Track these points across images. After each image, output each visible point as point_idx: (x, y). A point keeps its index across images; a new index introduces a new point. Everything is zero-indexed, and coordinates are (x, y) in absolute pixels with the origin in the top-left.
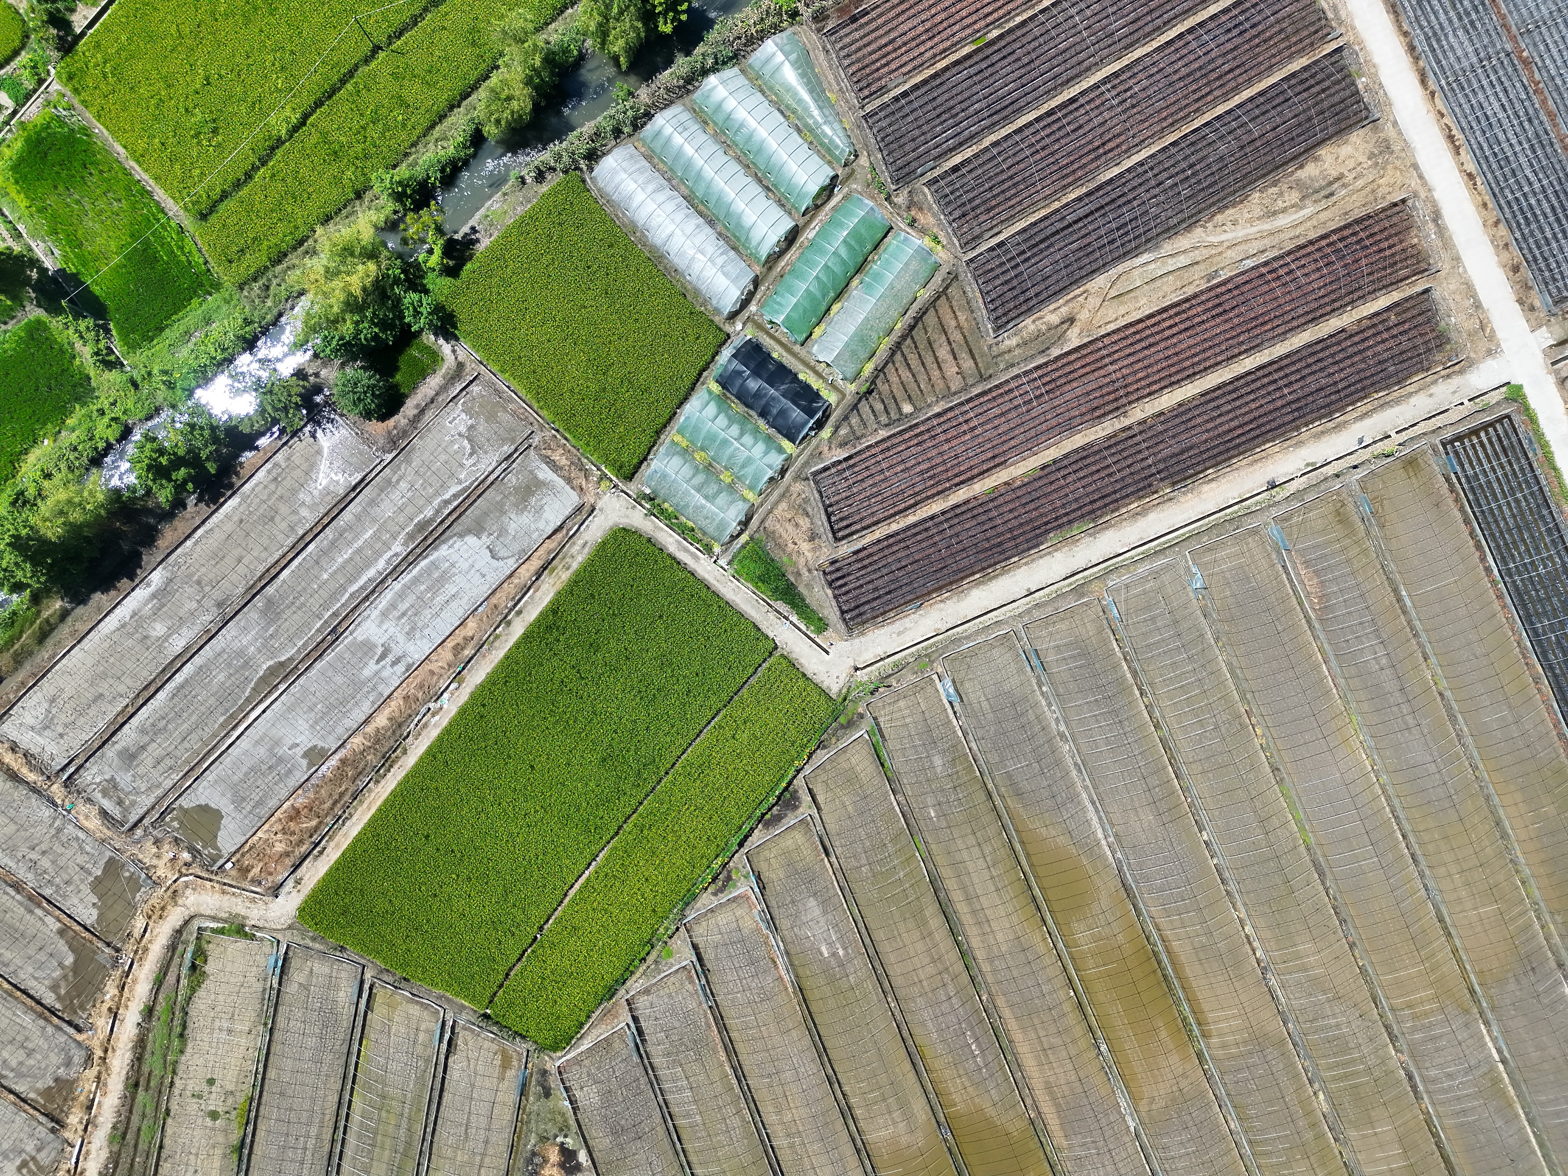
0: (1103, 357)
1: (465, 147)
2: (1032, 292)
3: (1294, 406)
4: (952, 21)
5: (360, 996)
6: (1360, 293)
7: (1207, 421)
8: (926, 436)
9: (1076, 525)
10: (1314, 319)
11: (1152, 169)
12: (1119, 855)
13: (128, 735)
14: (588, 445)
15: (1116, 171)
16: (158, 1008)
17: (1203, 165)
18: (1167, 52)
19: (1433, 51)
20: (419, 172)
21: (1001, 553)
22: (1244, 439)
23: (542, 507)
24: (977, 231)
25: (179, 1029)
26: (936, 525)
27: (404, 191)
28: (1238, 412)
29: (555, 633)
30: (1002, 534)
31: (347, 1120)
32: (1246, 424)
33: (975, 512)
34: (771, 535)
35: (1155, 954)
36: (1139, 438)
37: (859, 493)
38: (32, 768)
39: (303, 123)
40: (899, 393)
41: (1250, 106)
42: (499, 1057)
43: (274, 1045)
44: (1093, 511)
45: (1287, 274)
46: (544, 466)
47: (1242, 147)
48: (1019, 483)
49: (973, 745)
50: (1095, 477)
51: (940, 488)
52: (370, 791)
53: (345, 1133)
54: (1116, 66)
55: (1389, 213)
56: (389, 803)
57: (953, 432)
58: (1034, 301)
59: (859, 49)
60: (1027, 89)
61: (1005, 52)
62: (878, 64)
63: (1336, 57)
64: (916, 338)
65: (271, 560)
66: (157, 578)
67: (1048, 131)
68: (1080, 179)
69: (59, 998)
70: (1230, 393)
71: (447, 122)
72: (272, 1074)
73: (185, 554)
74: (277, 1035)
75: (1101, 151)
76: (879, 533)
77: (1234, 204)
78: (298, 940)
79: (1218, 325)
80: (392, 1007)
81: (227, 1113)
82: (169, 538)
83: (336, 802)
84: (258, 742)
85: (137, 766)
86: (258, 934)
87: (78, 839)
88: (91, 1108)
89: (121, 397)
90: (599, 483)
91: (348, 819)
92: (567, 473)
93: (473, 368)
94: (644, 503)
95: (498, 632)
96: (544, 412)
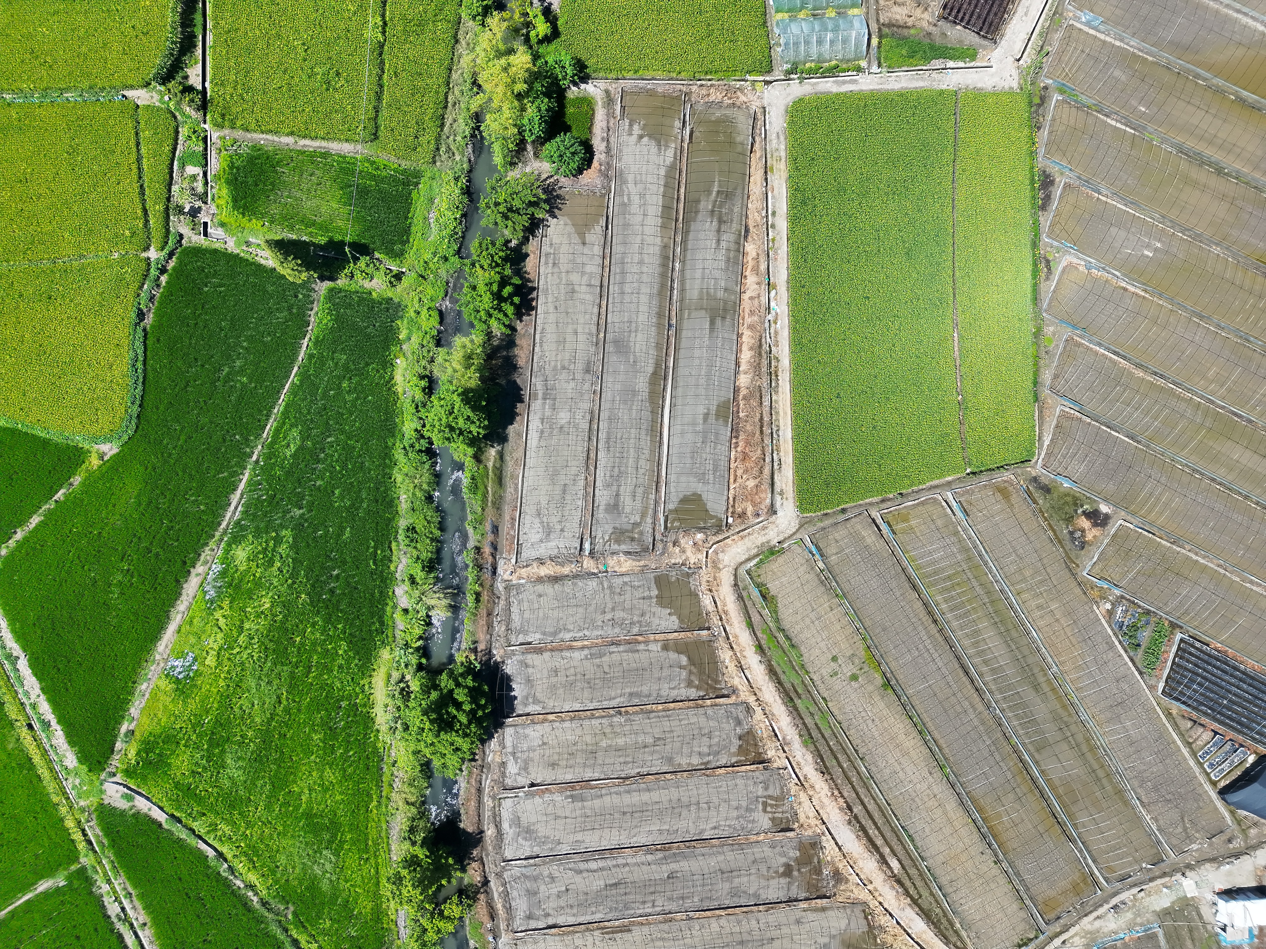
5: (880, 530)
13: (602, 495)
16: (763, 642)
23: (730, 138)
25: (788, 644)
29: (809, 203)
31: (939, 612)
34: (890, 25)
38: (562, 565)
42: (998, 494)
43: (853, 604)
46: (710, 110)
49: (1133, 42)
52: (776, 402)
53: (944, 620)
69: (698, 688)
72: (868, 622)
73: (541, 358)
78: (812, 529)
80: (906, 520)
81: (861, 669)
82: (523, 355)
83: (762, 427)
84: (682, 433)
85: (623, 508)
86: (785, 545)
87: (625, 583)
88: (776, 735)
89: (421, 292)
90: (754, 89)
91: (778, 430)
92: (729, 102)
93: (615, 88)
94: (792, 76)
95: (770, 237)
96: (683, 74)
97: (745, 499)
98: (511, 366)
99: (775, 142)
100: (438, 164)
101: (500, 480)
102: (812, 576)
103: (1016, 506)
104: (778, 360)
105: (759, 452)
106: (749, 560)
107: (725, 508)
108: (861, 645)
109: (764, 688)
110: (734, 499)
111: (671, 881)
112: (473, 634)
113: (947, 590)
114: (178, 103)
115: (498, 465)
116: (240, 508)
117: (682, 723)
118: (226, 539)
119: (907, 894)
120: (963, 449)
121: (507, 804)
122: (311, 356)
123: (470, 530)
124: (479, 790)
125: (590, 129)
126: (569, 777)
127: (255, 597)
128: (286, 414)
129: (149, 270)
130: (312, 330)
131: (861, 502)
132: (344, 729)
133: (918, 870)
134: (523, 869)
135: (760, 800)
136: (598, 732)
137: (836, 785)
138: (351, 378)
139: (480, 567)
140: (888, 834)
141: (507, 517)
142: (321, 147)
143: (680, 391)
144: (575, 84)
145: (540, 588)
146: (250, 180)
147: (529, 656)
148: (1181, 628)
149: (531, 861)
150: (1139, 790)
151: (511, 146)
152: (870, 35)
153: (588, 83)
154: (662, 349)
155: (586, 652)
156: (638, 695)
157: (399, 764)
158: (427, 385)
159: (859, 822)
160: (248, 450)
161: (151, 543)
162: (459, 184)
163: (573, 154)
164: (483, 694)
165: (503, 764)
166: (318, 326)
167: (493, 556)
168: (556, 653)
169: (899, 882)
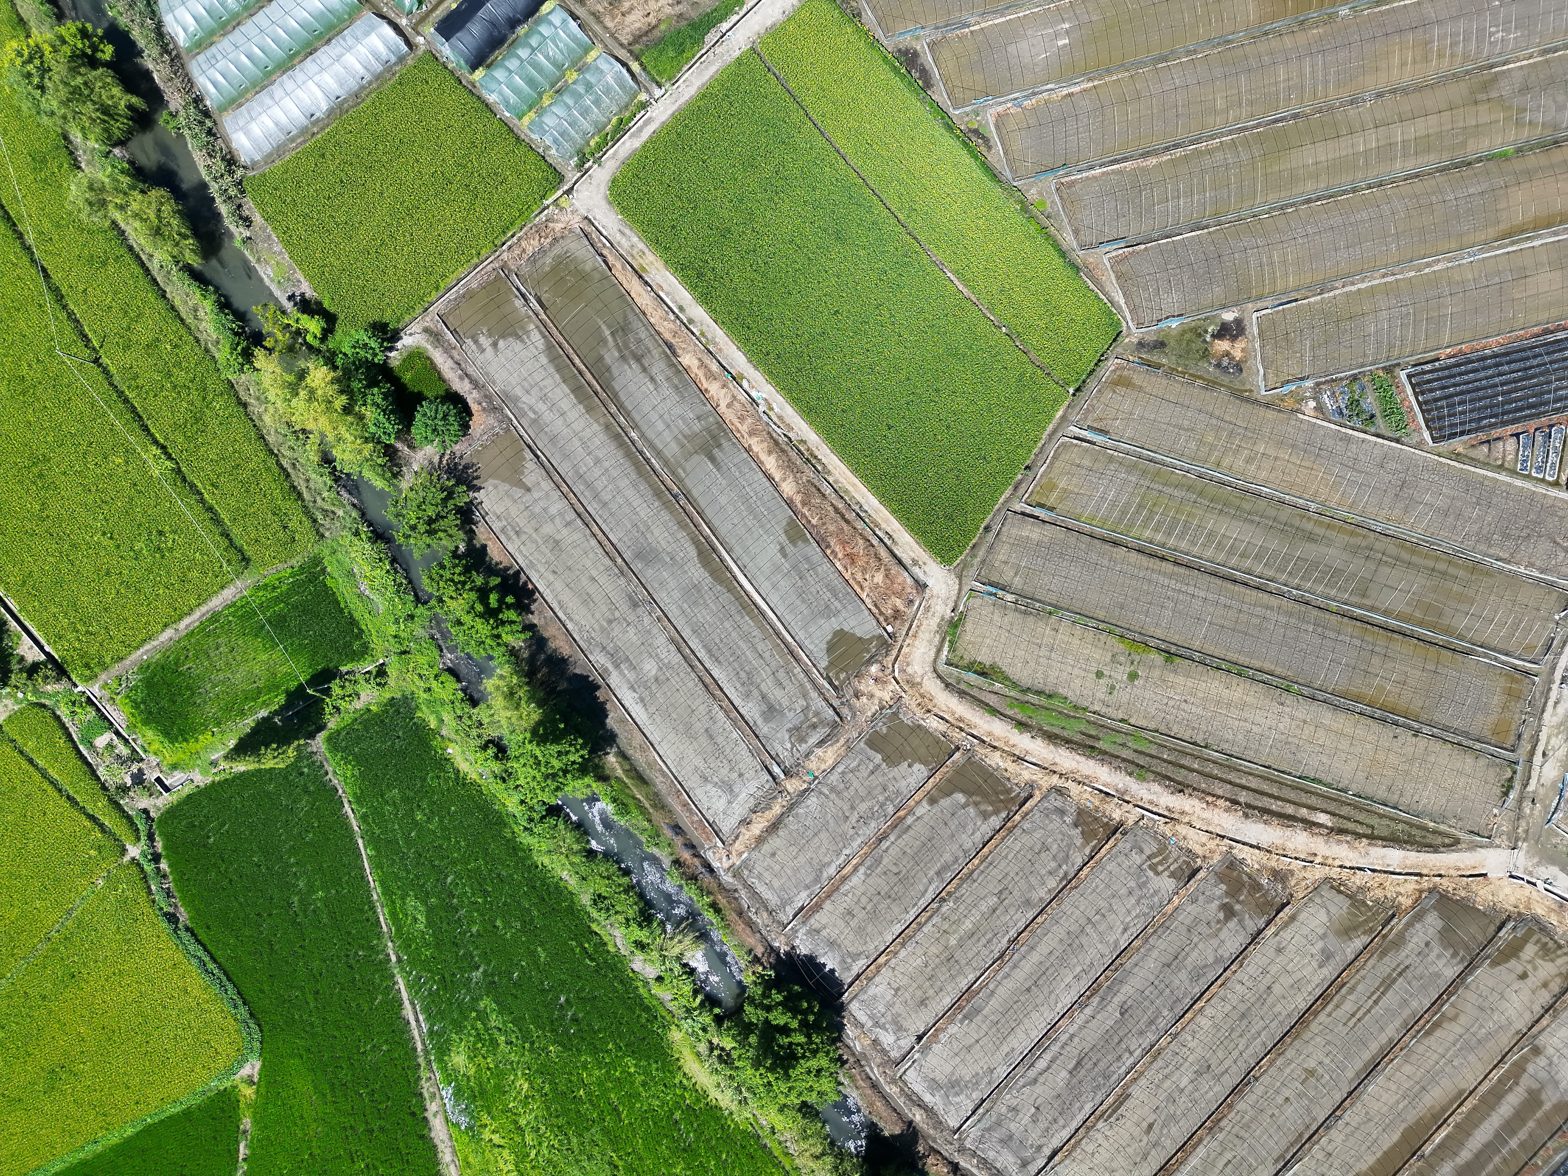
1: (206, 291)
5: (1037, 518)
13: (751, 710)
16: (1019, 717)
20: (225, 337)
23: (578, 272)
25: (1043, 699)
34: (637, 39)
38: (769, 807)
39: (164, 447)
42: (1119, 389)
43: (1071, 606)
46: (538, 264)
52: (836, 481)
66: (600, 661)
69: (997, 812)
72: (1100, 613)
73: (580, 631)
74: (1062, 604)
78: (972, 571)
80: (1053, 487)
81: (1132, 663)
82: (562, 644)
83: (843, 516)
84: (774, 586)
85: (780, 705)
86: (961, 608)
87: (843, 773)
88: (1107, 794)
89: (415, 668)
90: (561, 209)
91: (861, 507)
92: (548, 240)
93: (431, 320)
94: (587, 166)
95: (697, 334)
96: (483, 252)
97: (885, 597)
98: (558, 663)
99: (623, 241)
100: (327, 534)
101: (641, 779)
102: (1011, 616)
103: (1145, 384)
104: (802, 441)
105: (861, 542)
106: (939, 650)
107: (874, 622)
108: (1112, 641)
109: (1057, 760)
110: (876, 605)
111: (1127, 1015)
112: (741, 946)
113: (1149, 519)
114: (35, 692)
115: (627, 767)
116: (421, 1018)
117: (1010, 857)
118: (433, 1058)
119: (1359, 836)
120: (1049, 374)
121: (912, 1076)
122: (364, 818)
123: (655, 851)
124: (875, 1086)
125: (441, 378)
126: (947, 1001)
127: (507, 1088)
128: (387, 891)
129: (142, 870)
130: (344, 792)
131: (997, 507)
132: (697, 1139)
133: (1349, 804)
134: (979, 1125)
135: (1144, 866)
136: (938, 935)
137: (1203, 792)
138: (419, 806)
139: (694, 878)
140: (1293, 795)
141: (678, 808)
142: (204, 615)
143: (738, 550)
144: (391, 349)
145: (766, 848)
146: (165, 703)
147: (812, 921)
148: (1399, 364)
149: (981, 1111)
150: (1491, 551)
151: (379, 461)
152: (624, 64)
153: (401, 338)
154: (687, 525)
155: (862, 870)
156: (946, 868)
157: (778, 1127)
158: (495, 750)
159: (1254, 808)
160: (381, 957)
161: (367, 1123)
162: (363, 536)
163: (445, 418)
164: (799, 997)
165: (875, 1042)
166: (346, 784)
167: (697, 855)
168: (835, 895)
169: (1341, 831)
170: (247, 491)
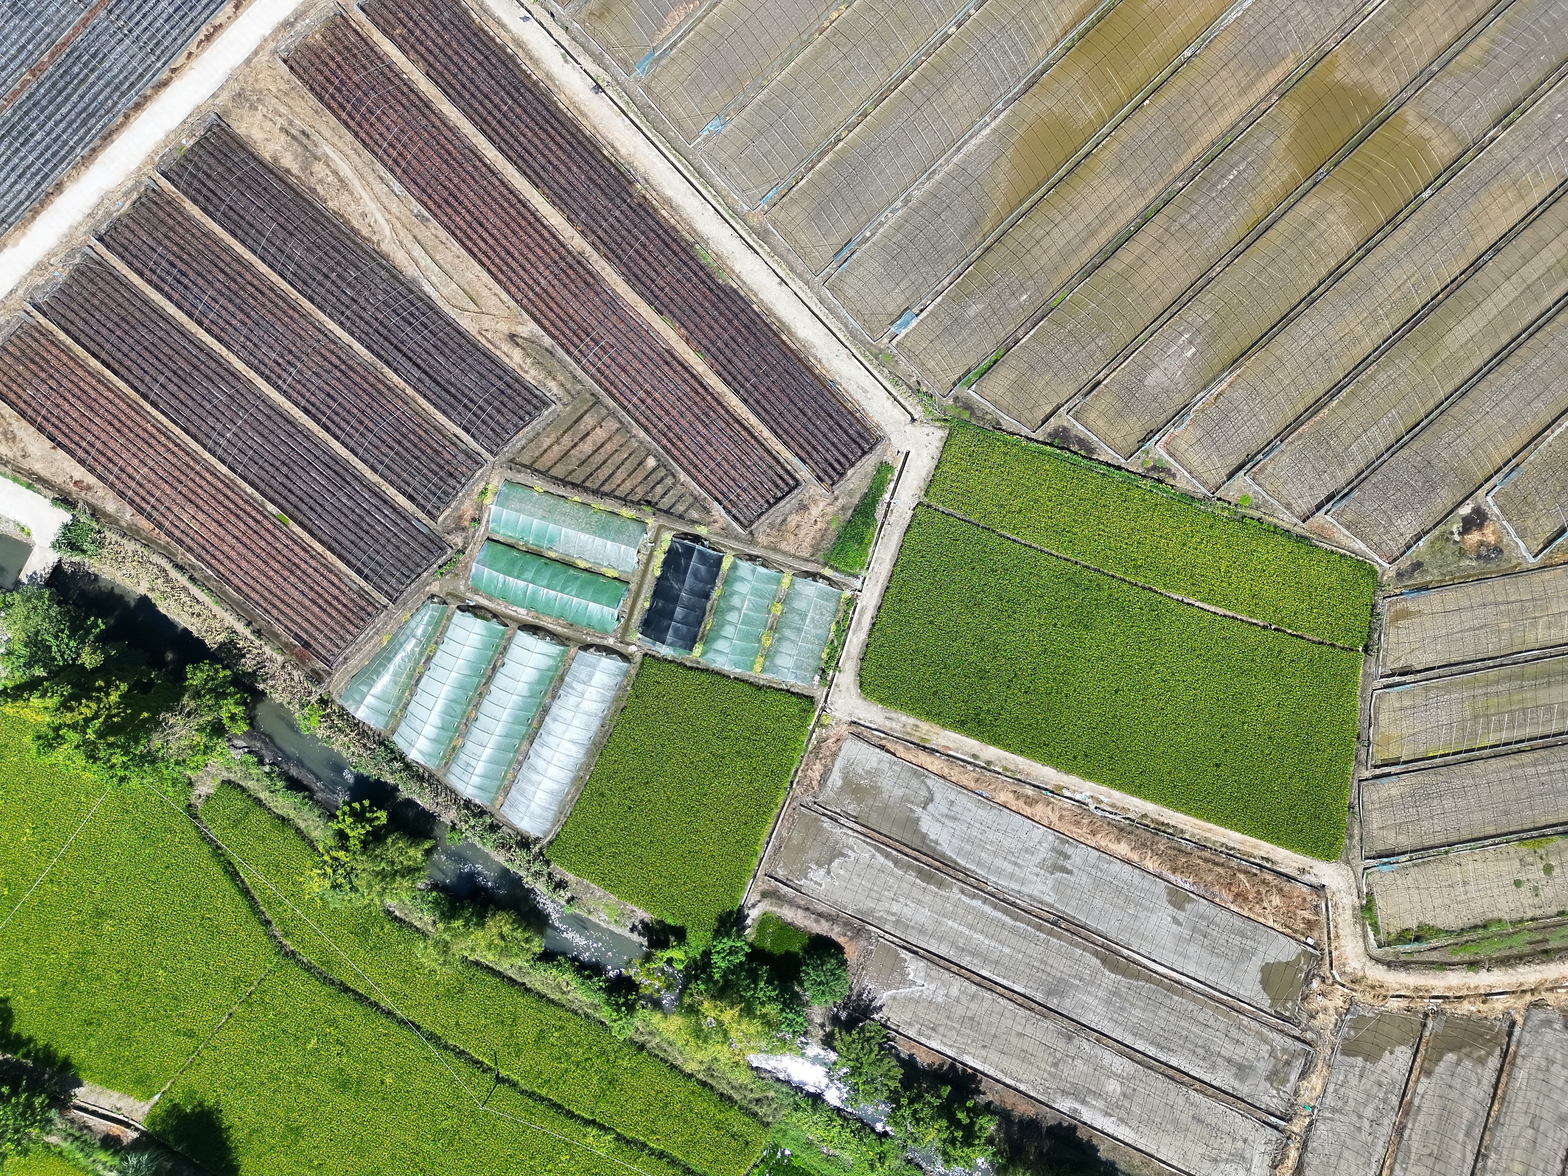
0: (536, 294)
1: (560, 965)
2: (500, 384)
3: (516, 95)
4: (274, 552)
5: (1389, 775)
6: (387, 70)
7: (560, 172)
8: (671, 435)
9: (702, 262)
10: (427, 107)
11: (343, 313)
12: (1000, 106)
13: (1223, 1079)
14: (795, 749)
15: (357, 346)
16: (1466, 958)
17: (321, 266)
18: (227, 338)
19: (132, 85)
20: (599, 998)
21: (755, 323)
22: (564, 132)
23: (868, 772)
24: (461, 457)
25: (1480, 931)
26: (750, 394)
27: (623, 1004)
28: (541, 146)
29: (983, 715)
30: (736, 329)
31: (1510, 744)
32: (549, 135)
33: (725, 362)
34: (816, 549)
35: (1081, 37)
36: (600, 232)
37: (746, 479)
38: (1285, 1156)
39: (593, 1122)
40: (640, 475)
41: (250, 242)
42: (1401, 623)
43: (1463, 838)
44: (684, 250)
45: (394, 148)
46: (829, 783)
47: (291, 234)
48: (683, 330)
49: (946, 282)
50: (651, 259)
51: (714, 404)
52: (1193, 835)
53: (1522, 741)
54: (259, 382)
55: (301, 72)
56: (1199, 813)
57: (658, 410)
58: (507, 378)
59: (332, 629)
60: (311, 458)
61: (285, 492)
62: (340, 607)
63: (173, 176)
64: (582, 478)
65: (1011, 1006)
66: (1065, 1105)
67: (343, 424)
68: (376, 378)
69: (1490, 1054)
70: (526, 161)
71: (544, 990)
72: (1491, 830)
73: (1034, 1087)
74: (1452, 839)
75: (343, 367)
76: (777, 446)
77: (347, 222)
78: (1356, 852)
79: (466, 196)
80: (1388, 740)
81: (1541, 858)
82: (1024, 1107)
83: (1214, 863)
84: (1185, 956)
85: (1247, 1060)
86: (1365, 890)
87: (1336, 1091)
90: (827, 727)
91: (1226, 846)
92: (828, 759)
93: (763, 883)
94: (830, 678)
95: (1000, 770)
96: (778, 800)
97: (1291, 915)
98: (1030, 1126)
99: (894, 725)
102: (1414, 872)
103: (1422, 608)
104: (1145, 816)
105: (1242, 876)
106: (1365, 936)
107: (1294, 942)
108: (1513, 848)
109: (1522, 980)
110: (1286, 926)
117: (1524, 1088)
120: (1334, 646)
125: (797, 929)
143: (1135, 941)
153: (747, 914)
154: (1078, 943)
156: (1472, 1127)
162: (804, 1106)
170: (685, 1121)
